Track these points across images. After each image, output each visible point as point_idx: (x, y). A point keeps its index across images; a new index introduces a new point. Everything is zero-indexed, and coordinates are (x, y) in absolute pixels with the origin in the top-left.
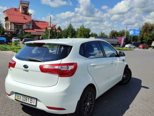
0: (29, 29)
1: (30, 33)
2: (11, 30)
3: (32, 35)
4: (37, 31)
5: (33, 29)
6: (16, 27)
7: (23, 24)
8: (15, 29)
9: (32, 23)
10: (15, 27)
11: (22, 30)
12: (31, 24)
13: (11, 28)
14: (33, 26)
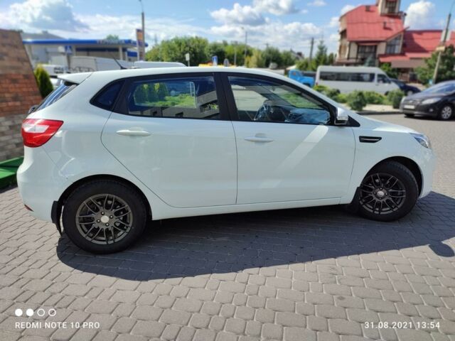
0: (393, 54)
1: (390, 64)
2: (348, 58)
3: (394, 70)
4: (412, 59)
5: (402, 54)
6: (361, 52)
7: (379, 42)
8: (357, 55)
9: (402, 38)
10: (358, 52)
11: (374, 57)
12: (401, 42)
13: (349, 55)
14: (404, 45)
